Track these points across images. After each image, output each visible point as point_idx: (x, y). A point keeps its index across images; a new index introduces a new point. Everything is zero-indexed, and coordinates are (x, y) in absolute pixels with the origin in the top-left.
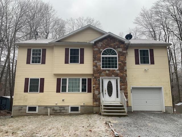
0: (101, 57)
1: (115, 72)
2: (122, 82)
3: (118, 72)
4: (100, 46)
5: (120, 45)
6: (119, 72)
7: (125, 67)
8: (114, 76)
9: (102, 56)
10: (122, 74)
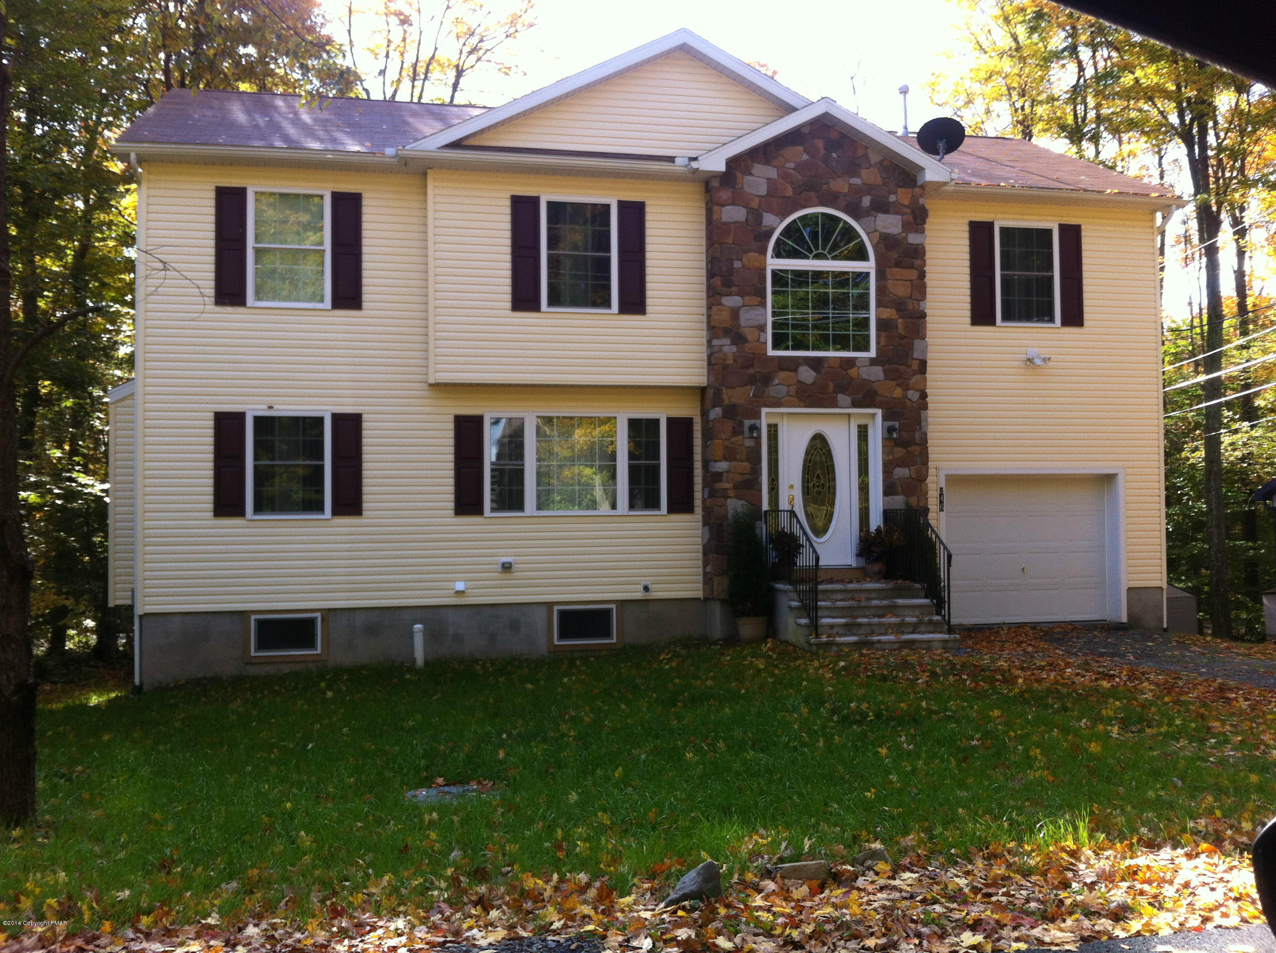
0: (764, 269)
1: (853, 372)
2: (897, 443)
3: (877, 373)
4: (763, 190)
5: (891, 193)
6: (881, 376)
7: (917, 343)
8: (848, 400)
9: (773, 264)
10: (898, 392)
